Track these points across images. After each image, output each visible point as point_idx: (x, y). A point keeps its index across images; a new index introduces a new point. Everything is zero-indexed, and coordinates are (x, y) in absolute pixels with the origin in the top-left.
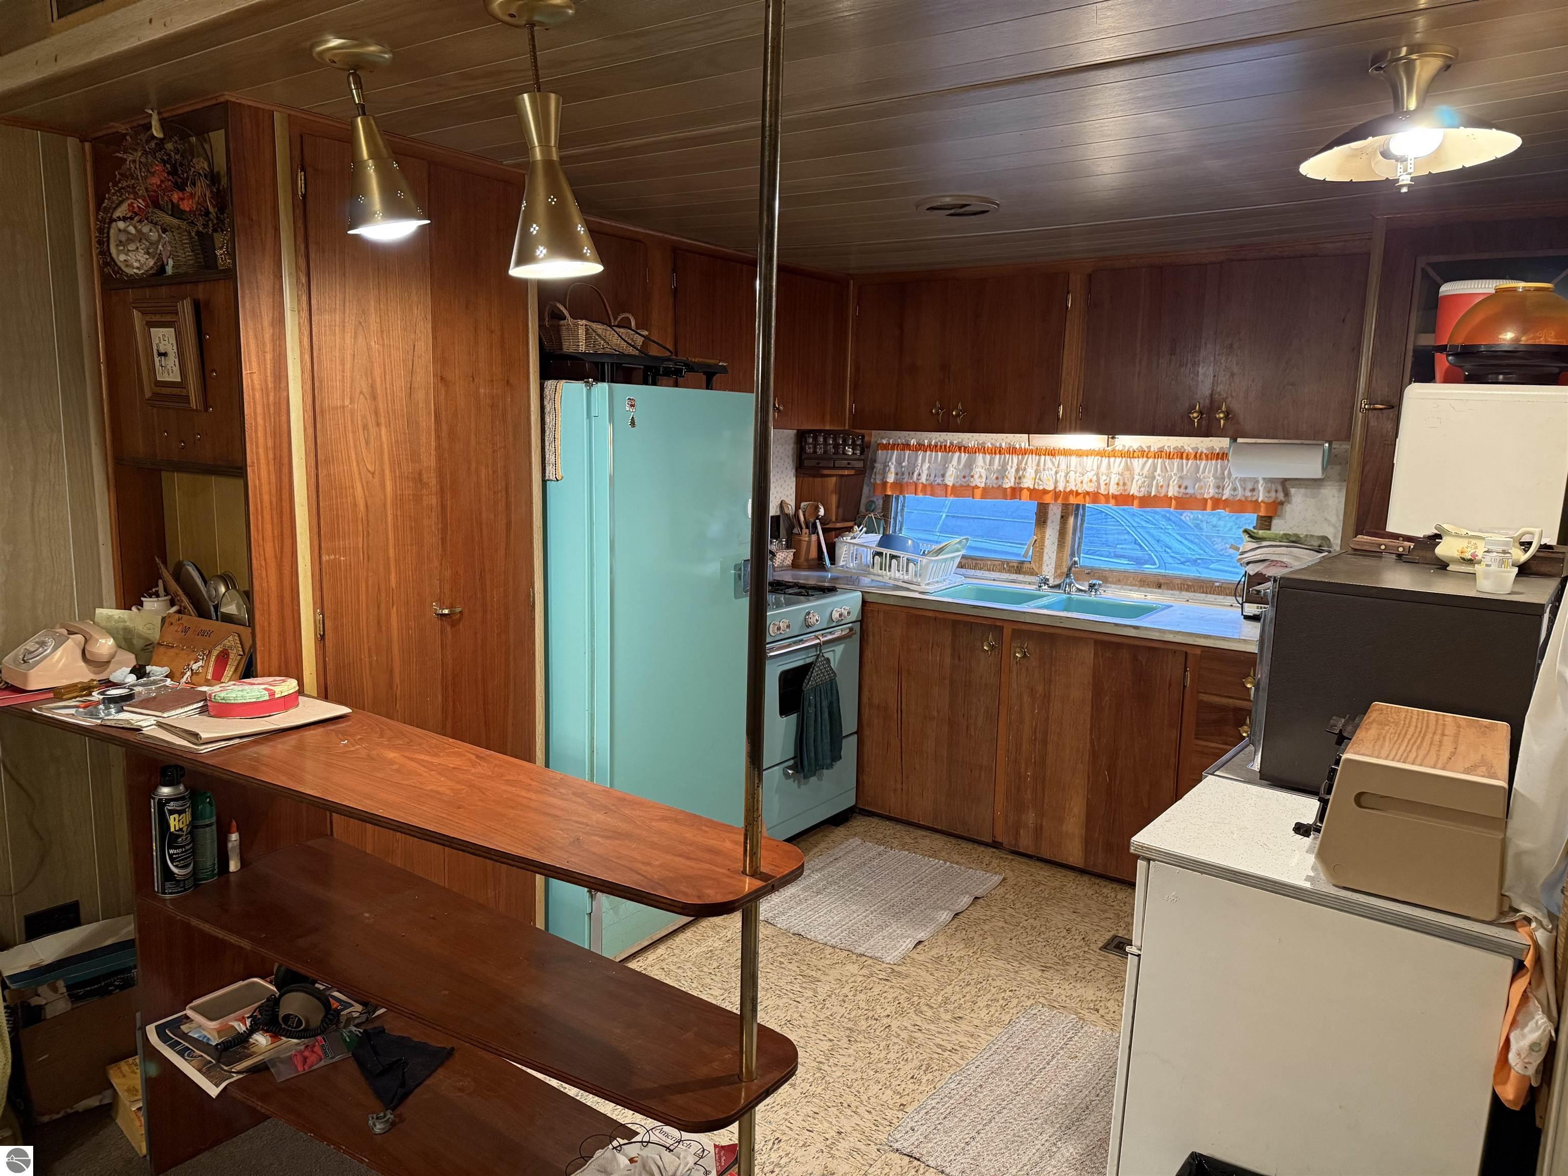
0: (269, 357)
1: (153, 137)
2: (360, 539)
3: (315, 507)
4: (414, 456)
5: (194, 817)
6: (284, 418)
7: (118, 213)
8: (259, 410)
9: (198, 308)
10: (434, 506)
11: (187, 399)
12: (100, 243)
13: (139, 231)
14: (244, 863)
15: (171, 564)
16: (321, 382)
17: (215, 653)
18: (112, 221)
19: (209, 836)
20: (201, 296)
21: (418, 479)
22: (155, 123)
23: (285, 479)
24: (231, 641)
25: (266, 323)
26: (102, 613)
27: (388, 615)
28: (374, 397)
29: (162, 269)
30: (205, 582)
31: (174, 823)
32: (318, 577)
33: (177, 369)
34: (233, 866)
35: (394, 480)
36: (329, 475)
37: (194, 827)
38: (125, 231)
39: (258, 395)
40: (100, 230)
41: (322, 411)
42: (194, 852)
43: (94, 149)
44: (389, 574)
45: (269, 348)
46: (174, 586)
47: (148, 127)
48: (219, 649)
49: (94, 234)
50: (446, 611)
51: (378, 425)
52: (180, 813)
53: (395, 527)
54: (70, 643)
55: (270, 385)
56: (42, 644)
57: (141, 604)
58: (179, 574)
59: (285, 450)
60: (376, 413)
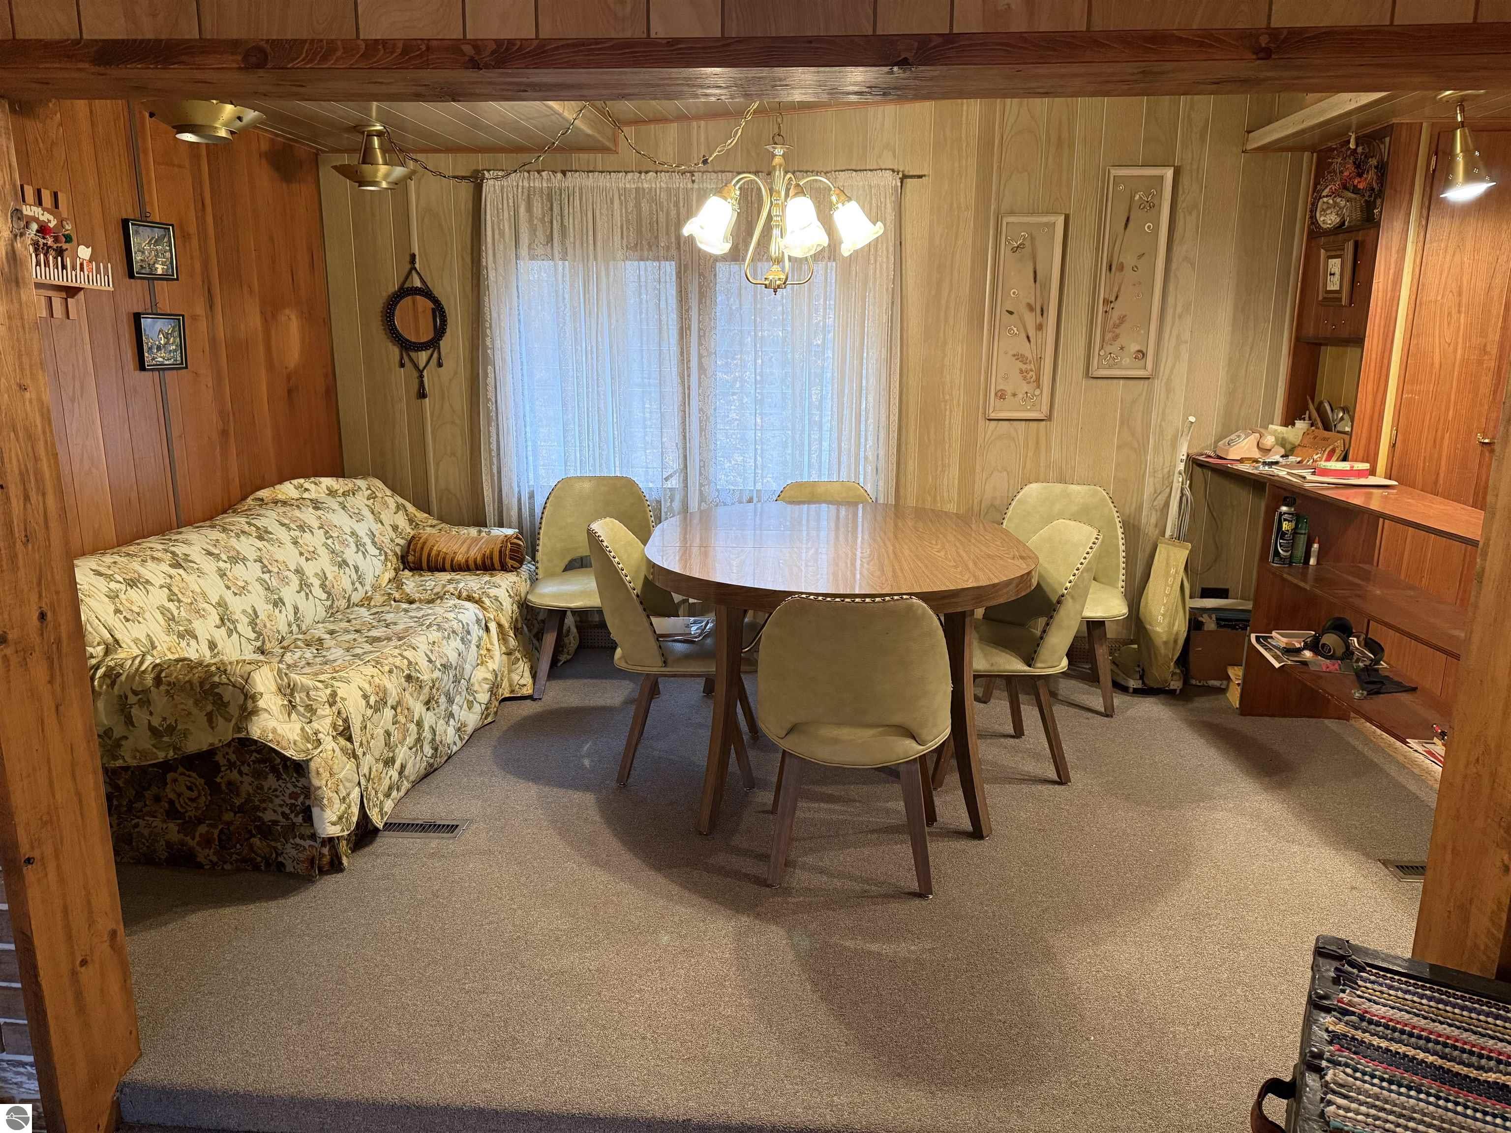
0: (1392, 271)
1: (1349, 148)
2: (1432, 386)
3: (1404, 364)
4: (1483, 333)
5: (1297, 525)
6: (1394, 309)
7: (1324, 194)
8: (1379, 304)
9: (1356, 245)
10: (1492, 368)
11: (1340, 299)
12: (1311, 211)
13: (1335, 202)
14: (1318, 563)
15: (1316, 402)
16: (1423, 285)
17: (1328, 450)
18: (1320, 198)
19: (1302, 540)
20: (1360, 238)
21: (1484, 350)
22: (1352, 141)
23: (1388, 346)
24: (1340, 443)
25: (1394, 250)
26: (1272, 427)
27: (1443, 438)
28: (1460, 294)
29: (1343, 223)
30: (1332, 410)
31: (1285, 526)
32: (1398, 408)
33: (1338, 283)
34: (1312, 561)
35: (1464, 348)
36: (1418, 344)
37: (1295, 532)
38: (1327, 203)
39: (1380, 294)
40: (1313, 204)
41: (1421, 304)
42: (1292, 546)
43: (1318, 158)
44: (1449, 410)
45: (1393, 266)
46: (1315, 414)
47: (1348, 142)
48: (1331, 447)
49: (1309, 206)
50: (1487, 441)
51: (1459, 312)
52: (1289, 521)
53: (1459, 381)
54: (1252, 437)
55: (1389, 288)
56: (1239, 436)
57: (1293, 424)
58: (1320, 409)
59: (1392, 329)
60: (1459, 305)
